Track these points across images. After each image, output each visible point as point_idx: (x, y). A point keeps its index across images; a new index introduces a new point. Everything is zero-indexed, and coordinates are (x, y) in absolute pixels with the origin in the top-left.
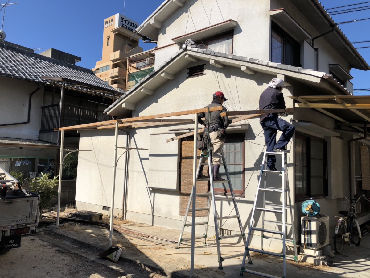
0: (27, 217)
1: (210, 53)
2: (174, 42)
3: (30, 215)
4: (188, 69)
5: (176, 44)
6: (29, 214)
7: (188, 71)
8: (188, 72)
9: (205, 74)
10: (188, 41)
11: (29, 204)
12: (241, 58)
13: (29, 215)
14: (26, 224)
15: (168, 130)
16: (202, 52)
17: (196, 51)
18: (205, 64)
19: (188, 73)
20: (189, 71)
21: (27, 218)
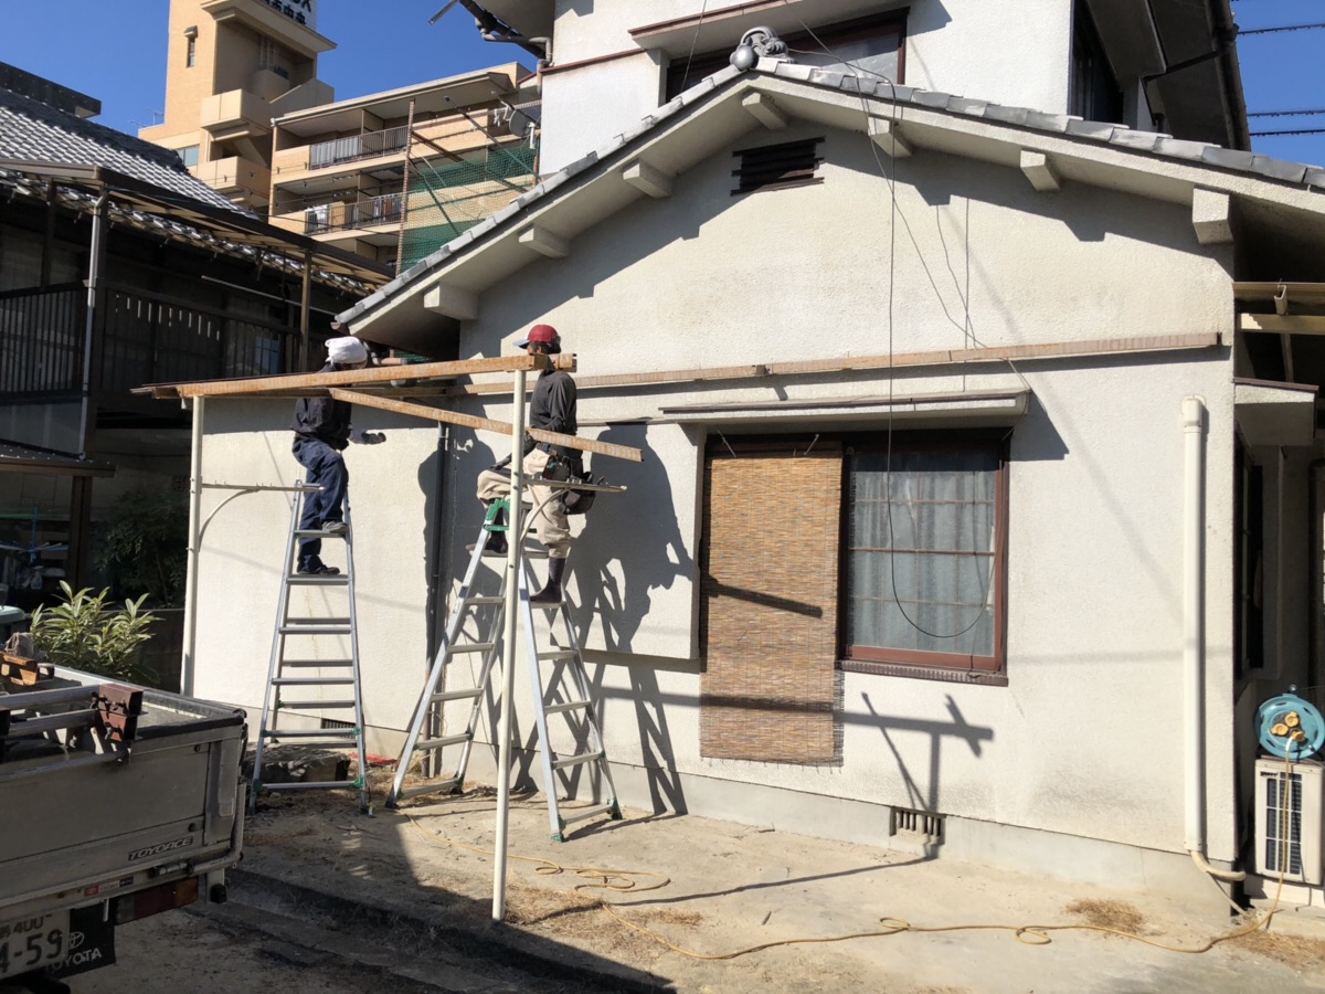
0: (191, 828)
1: (875, 91)
2: (636, 46)
3: (208, 815)
4: (736, 154)
5: (646, 54)
6: (201, 812)
7: (737, 163)
8: (740, 168)
9: (820, 181)
10: (756, 39)
11: (201, 761)
12: (1025, 116)
13: (204, 814)
14: (191, 863)
15: (660, 409)
16: (835, 83)
17: (805, 77)
18: (821, 140)
19: (735, 173)
20: (743, 166)
21: (193, 834)
